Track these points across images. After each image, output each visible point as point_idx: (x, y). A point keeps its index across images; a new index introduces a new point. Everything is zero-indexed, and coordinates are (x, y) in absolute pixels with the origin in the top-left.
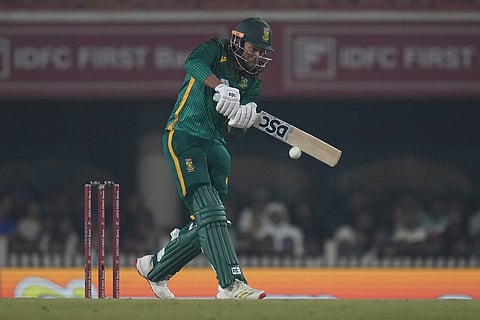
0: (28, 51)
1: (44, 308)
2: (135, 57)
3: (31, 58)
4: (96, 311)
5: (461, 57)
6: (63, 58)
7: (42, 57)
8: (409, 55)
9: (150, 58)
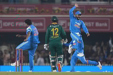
0: (6, 23)
3: (6, 24)
5: (92, 24)
7: (8, 24)
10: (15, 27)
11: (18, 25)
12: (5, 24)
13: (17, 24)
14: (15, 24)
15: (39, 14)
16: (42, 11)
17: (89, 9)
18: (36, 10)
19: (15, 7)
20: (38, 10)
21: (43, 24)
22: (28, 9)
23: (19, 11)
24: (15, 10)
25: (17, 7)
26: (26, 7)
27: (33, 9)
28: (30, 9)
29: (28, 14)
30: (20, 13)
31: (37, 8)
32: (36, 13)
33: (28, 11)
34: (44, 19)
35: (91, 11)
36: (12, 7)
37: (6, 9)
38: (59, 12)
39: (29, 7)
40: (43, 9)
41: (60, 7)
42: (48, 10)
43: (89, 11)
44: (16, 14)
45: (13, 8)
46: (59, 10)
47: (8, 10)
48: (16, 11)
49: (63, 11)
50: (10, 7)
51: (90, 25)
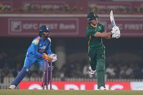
1: (33, 92)
2: (54, 26)
3: (27, 26)
4: (46, 93)
5: (140, 27)
6: (36, 26)
7: (30, 26)
8: (126, 26)
9: (58, 27)
12: (25, 26)
15: (71, 13)
16: (75, 10)
17: (136, 7)
18: (66, 8)
19: (38, 4)
20: (69, 8)
21: (76, 27)
22: (56, 7)
23: (45, 9)
24: (39, 7)
25: (41, 4)
26: (53, 4)
27: (62, 6)
28: (58, 7)
29: (56, 13)
30: (45, 11)
31: (67, 5)
32: (67, 11)
33: (56, 9)
34: (77, 20)
35: (138, 10)
36: (35, 4)
37: (28, 7)
38: (96, 11)
39: (57, 4)
40: (75, 7)
41: (98, 4)
42: (82, 8)
43: (136, 10)
44: (40, 13)
45: (36, 6)
46: (96, 8)
47: (30, 7)
48: (40, 9)
49: (102, 10)
50: (32, 4)
51: (138, 28)
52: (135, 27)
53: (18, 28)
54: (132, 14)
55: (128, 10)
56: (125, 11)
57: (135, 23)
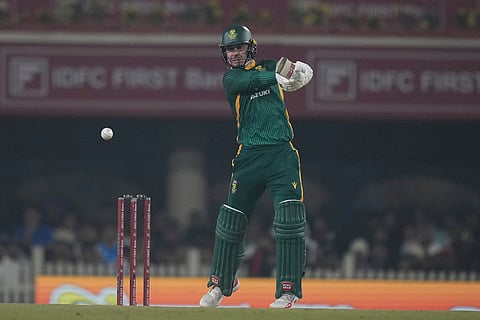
2: (166, 78)
3: (68, 77)
4: (127, 318)
5: (475, 82)
6: (99, 78)
8: (425, 80)
9: (181, 79)
10: (109, 92)
11: (123, 84)
12: (62, 77)
13: (118, 76)
14: (109, 77)
17: (461, 11)
18: (209, 11)
20: (218, 13)
22: (171, 7)
23: (132, 16)
24: (111, 9)
27: (195, 6)
28: (180, 8)
29: (173, 30)
30: (132, 22)
31: (214, 2)
32: (213, 24)
33: (175, 16)
35: (471, 21)
37: (71, 6)
38: (318, 22)
40: (244, 9)
42: (265, 14)
43: (462, 21)
44: (115, 29)
46: (318, 14)
47: (77, 7)
48: (117, 15)
49: (342, 18)
51: (468, 87)
52: (459, 84)
53: (35, 82)
54: (447, 34)
55: (433, 22)
56: (424, 25)
57: (458, 67)
